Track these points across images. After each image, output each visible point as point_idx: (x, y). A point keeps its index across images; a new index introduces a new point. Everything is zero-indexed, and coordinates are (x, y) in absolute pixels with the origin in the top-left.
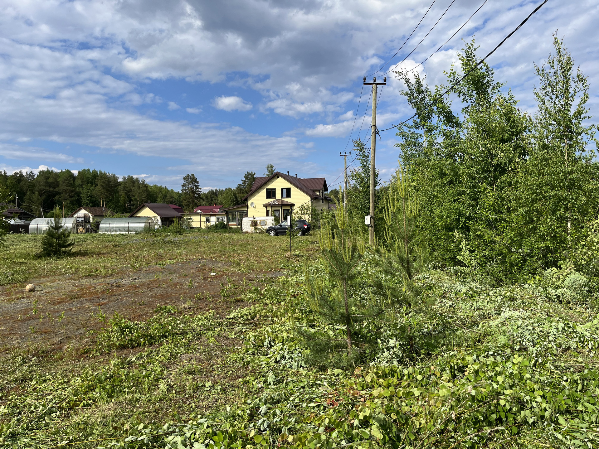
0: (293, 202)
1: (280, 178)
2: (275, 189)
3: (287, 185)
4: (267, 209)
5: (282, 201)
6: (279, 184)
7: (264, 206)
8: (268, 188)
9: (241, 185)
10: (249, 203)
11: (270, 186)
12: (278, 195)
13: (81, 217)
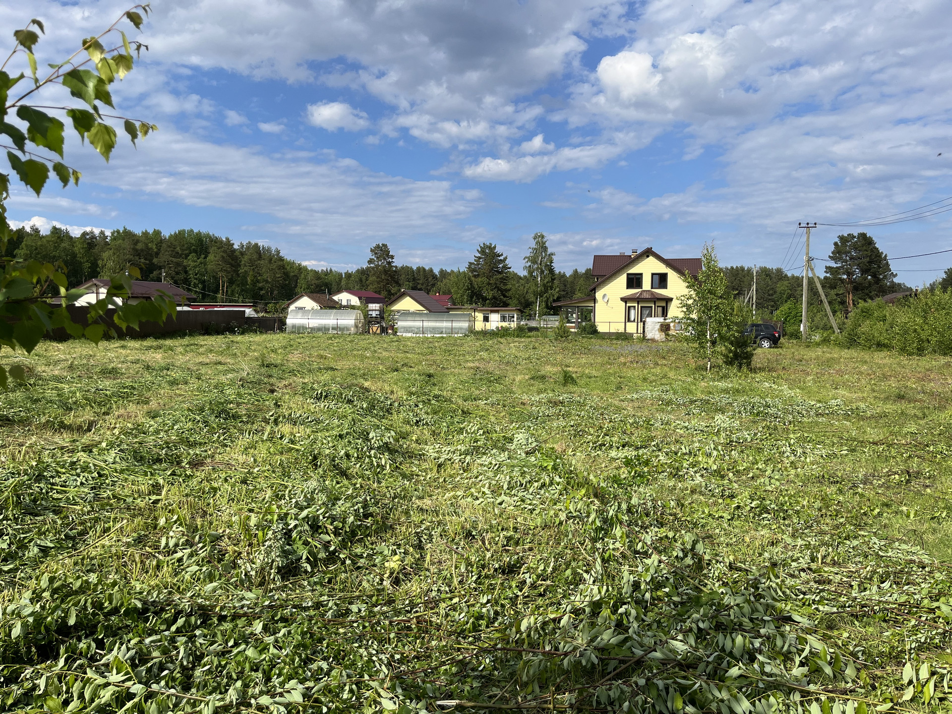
0: (670, 296)
1: (651, 258)
2: (641, 274)
3: (662, 268)
4: (628, 305)
5: (652, 293)
6: (648, 268)
7: (623, 299)
8: (628, 272)
9: (473, 263)
10: (599, 295)
11: (634, 270)
12: (647, 284)
13: (375, 310)
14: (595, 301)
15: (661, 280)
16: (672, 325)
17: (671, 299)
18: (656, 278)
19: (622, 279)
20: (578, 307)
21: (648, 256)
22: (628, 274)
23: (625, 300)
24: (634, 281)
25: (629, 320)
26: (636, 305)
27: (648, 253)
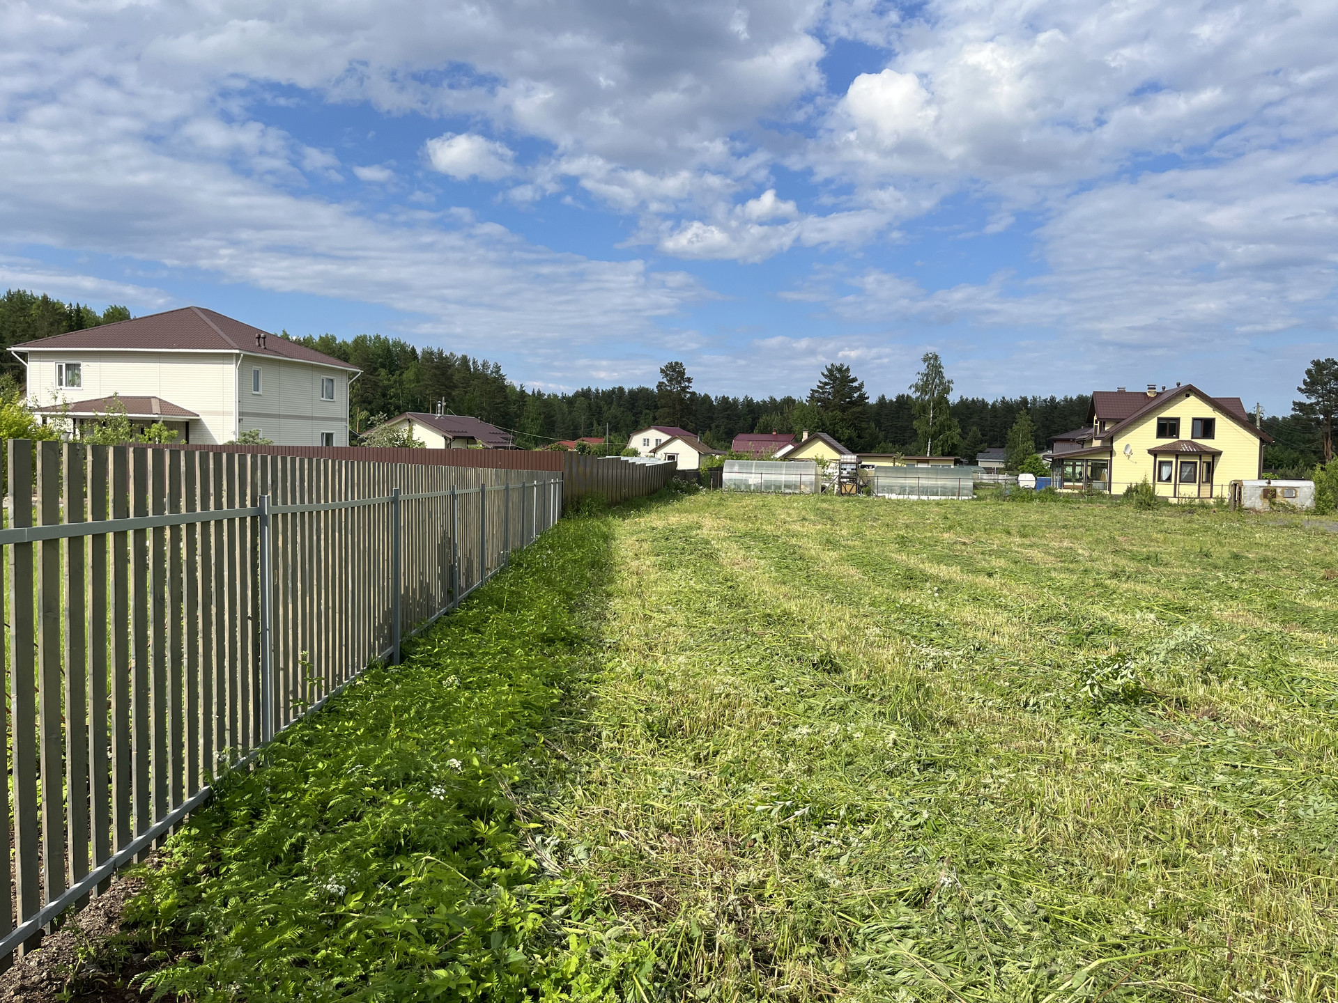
0: (1218, 448)
1: (1192, 398)
2: (1178, 420)
3: (1206, 412)
4: (1158, 459)
5: (1195, 445)
6: (1188, 411)
7: (1150, 452)
9: (817, 391)
10: (1118, 445)
11: (1169, 413)
12: (1185, 432)
13: (851, 463)
14: (1111, 453)
15: (1206, 428)
16: (1279, 490)
17: (1220, 453)
18: (1199, 425)
19: (1151, 425)
20: (1087, 460)
21: (1188, 396)
22: (1159, 419)
23: (1154, 452)
24: (1168, 428)
25: (1160, 479)
26: (1174, 460)
27: (1189, 391)
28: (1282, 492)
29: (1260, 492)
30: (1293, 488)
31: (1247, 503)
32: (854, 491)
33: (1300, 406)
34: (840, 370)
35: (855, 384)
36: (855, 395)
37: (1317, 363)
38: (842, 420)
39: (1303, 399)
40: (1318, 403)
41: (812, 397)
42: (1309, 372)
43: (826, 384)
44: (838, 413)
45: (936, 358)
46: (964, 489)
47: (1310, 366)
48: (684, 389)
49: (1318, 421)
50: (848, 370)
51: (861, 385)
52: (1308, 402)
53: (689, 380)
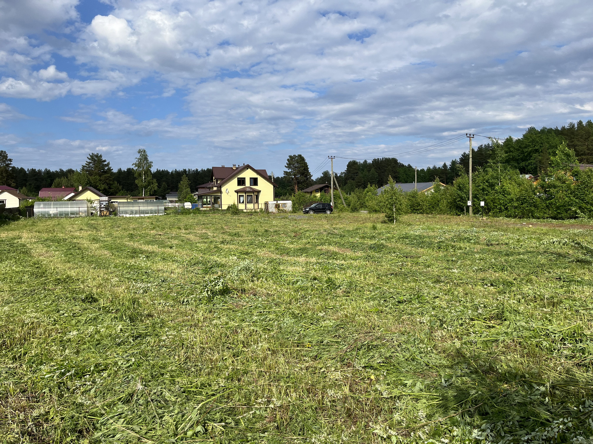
0: (260, 189)
1: (249, 170)
2: (245, 178)
3: (255, 175)
4: (239, 194)
5: (251, 188)
6: (248, 175)
10: (223, 189)
11: (241, 176)
12: (248, 183)
13: (105, 201)
14: (221, 192)
15: (254, 181)
16: (280, 205)
17: (260, 191)
18: (252, 180)
19: (235, 181)
20: (212, 196)
21: (247, 169)
22: (238, 178)
23: (237, 192)
24: (241, 182)
25: (240, 203)
26: (244, 194)
27: (248, 167)
28: (282, 205)
29: (274, 206)
30: (285, 204)
31: (270, 210)
32: (108, 214)
33: (286, 173)
34: (97, 156)
35: (105, 163)
36: (106, 168)
37: (290, 157)
38: (100, 180)
39: (287, 170)
40: (292, 172)
41: (83, 169)
42: (288, 160)
43: (90, 163)
44: (97, 177)
45: (145, 151)
46: (160, 210)
47: (289, 158)
48: (8, 165)
49: (292, 178)
50: (101, 156)
51: (108, 164)
52: (289, 171)
53: (10, 160)
